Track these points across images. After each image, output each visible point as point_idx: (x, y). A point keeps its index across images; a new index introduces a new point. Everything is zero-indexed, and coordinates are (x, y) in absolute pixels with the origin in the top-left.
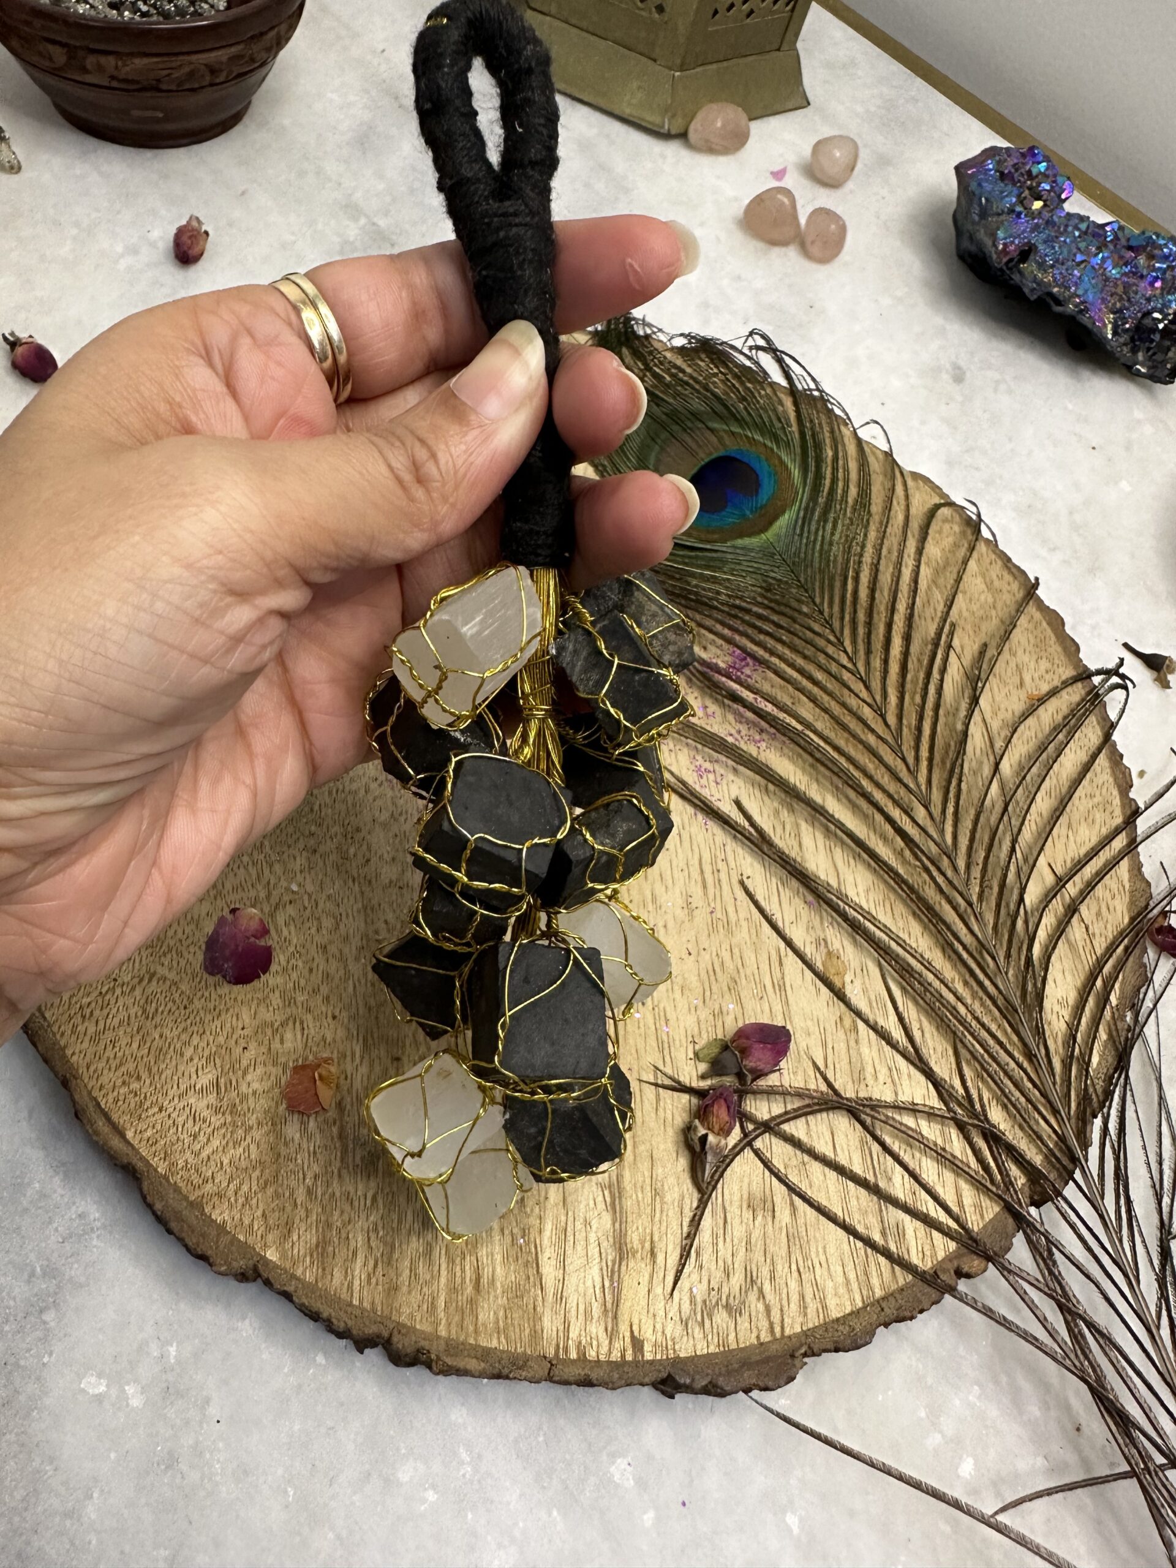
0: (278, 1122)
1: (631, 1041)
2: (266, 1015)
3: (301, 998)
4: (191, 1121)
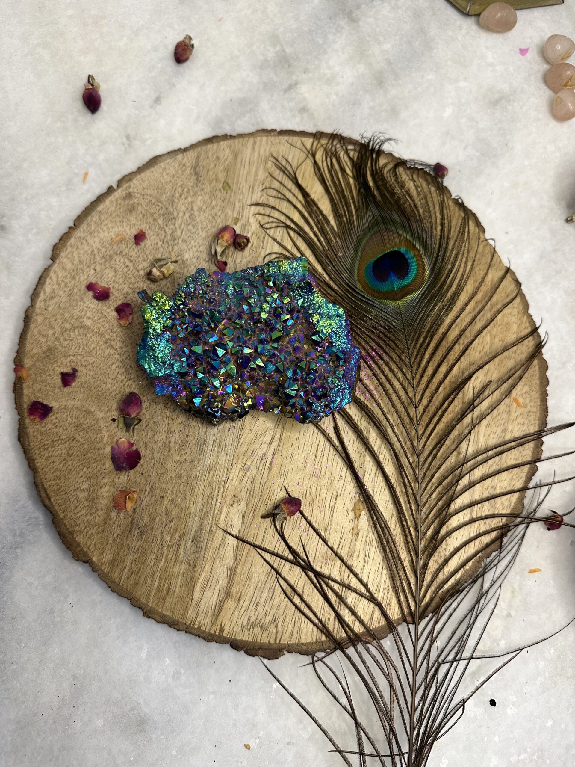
0: (109, 510)
4: (76, 501)
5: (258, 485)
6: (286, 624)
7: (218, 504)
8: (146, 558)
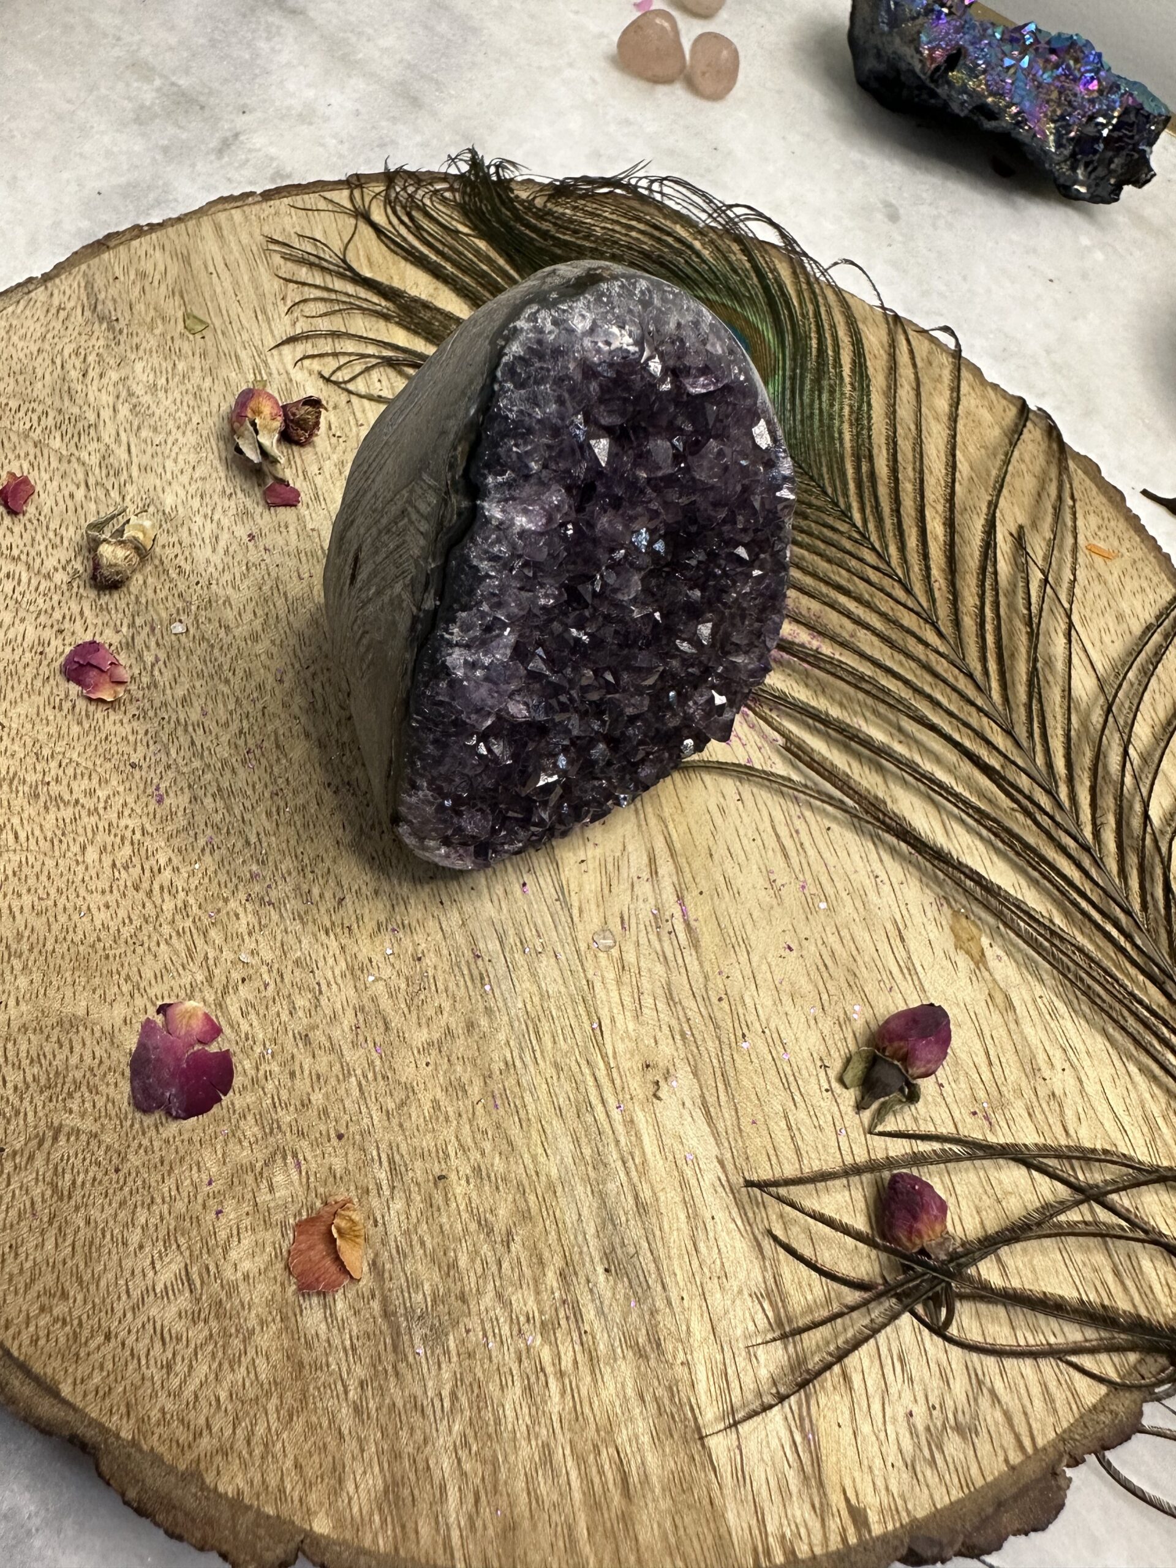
0: (290, 1314)
1: (746, 1082)
2: (242, 1155)
3: (286, 1118)
4: (158, 1345)
7: (615, 1113)
8: (496, 1411)
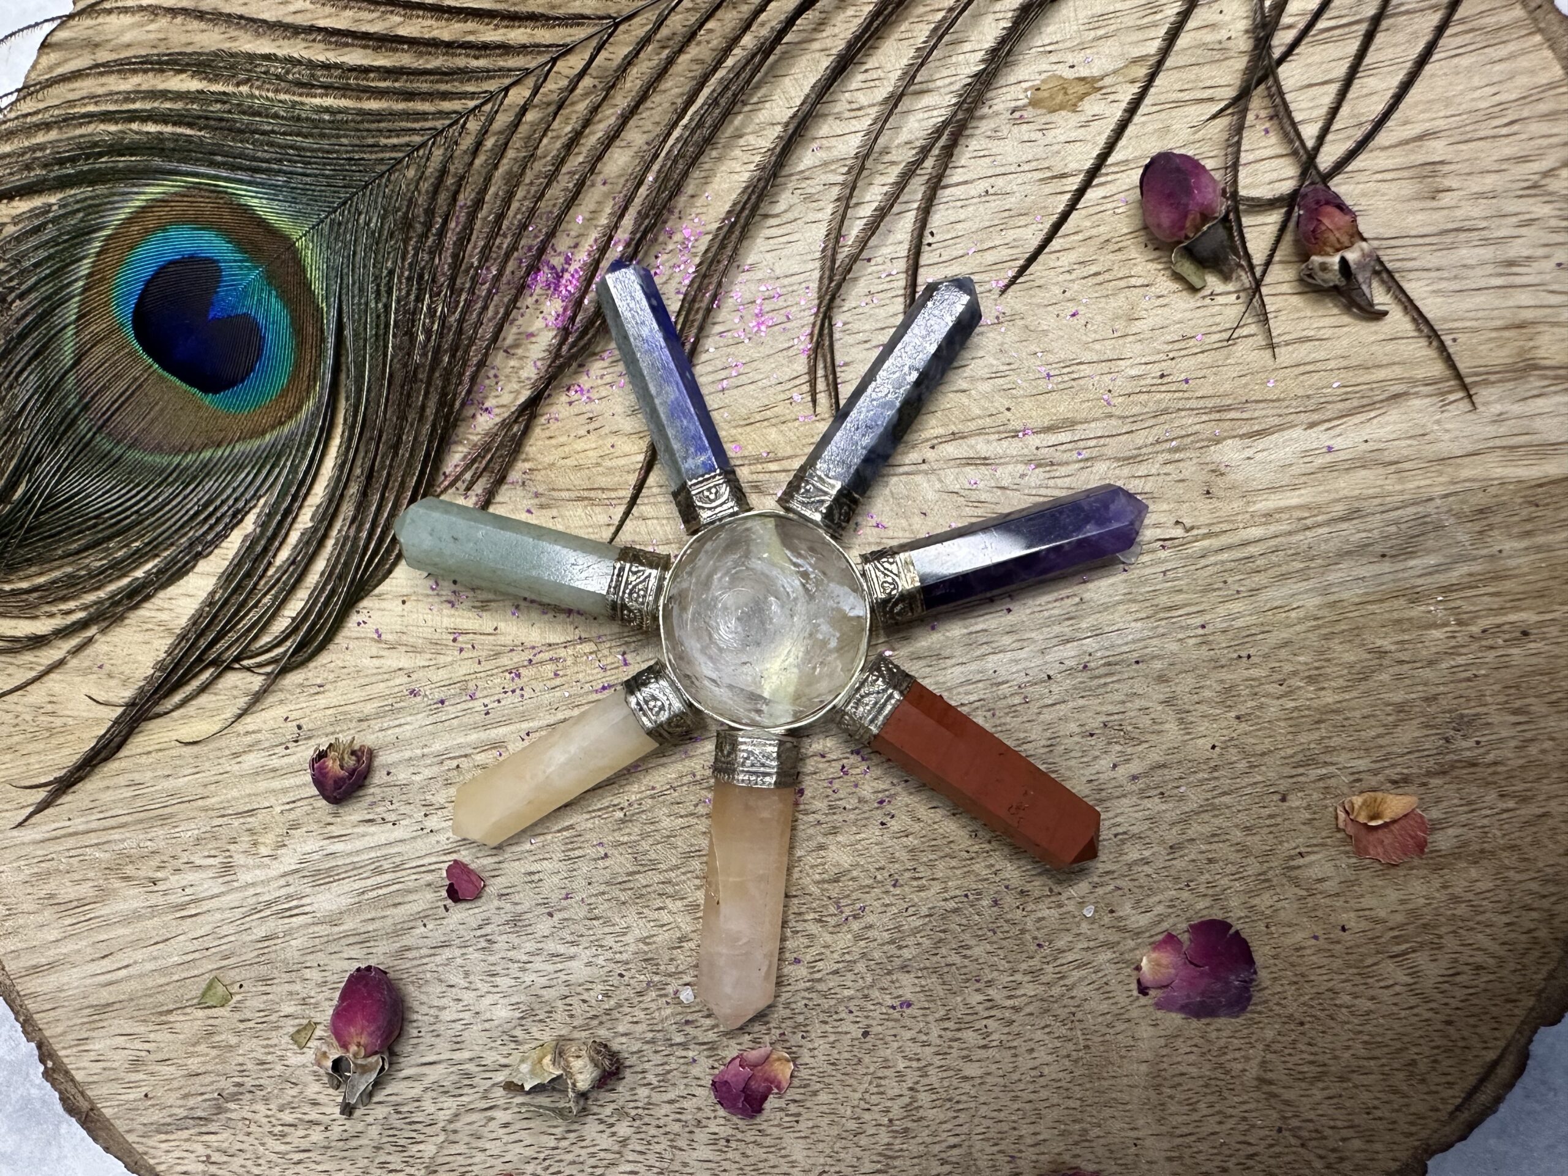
0: (1438, 861)
2: (1290, 908)
4: (1459, 979)
5: (1140, 439)
6: (1528, 148)
7: (1256, 532)
8: (1534, 673)
